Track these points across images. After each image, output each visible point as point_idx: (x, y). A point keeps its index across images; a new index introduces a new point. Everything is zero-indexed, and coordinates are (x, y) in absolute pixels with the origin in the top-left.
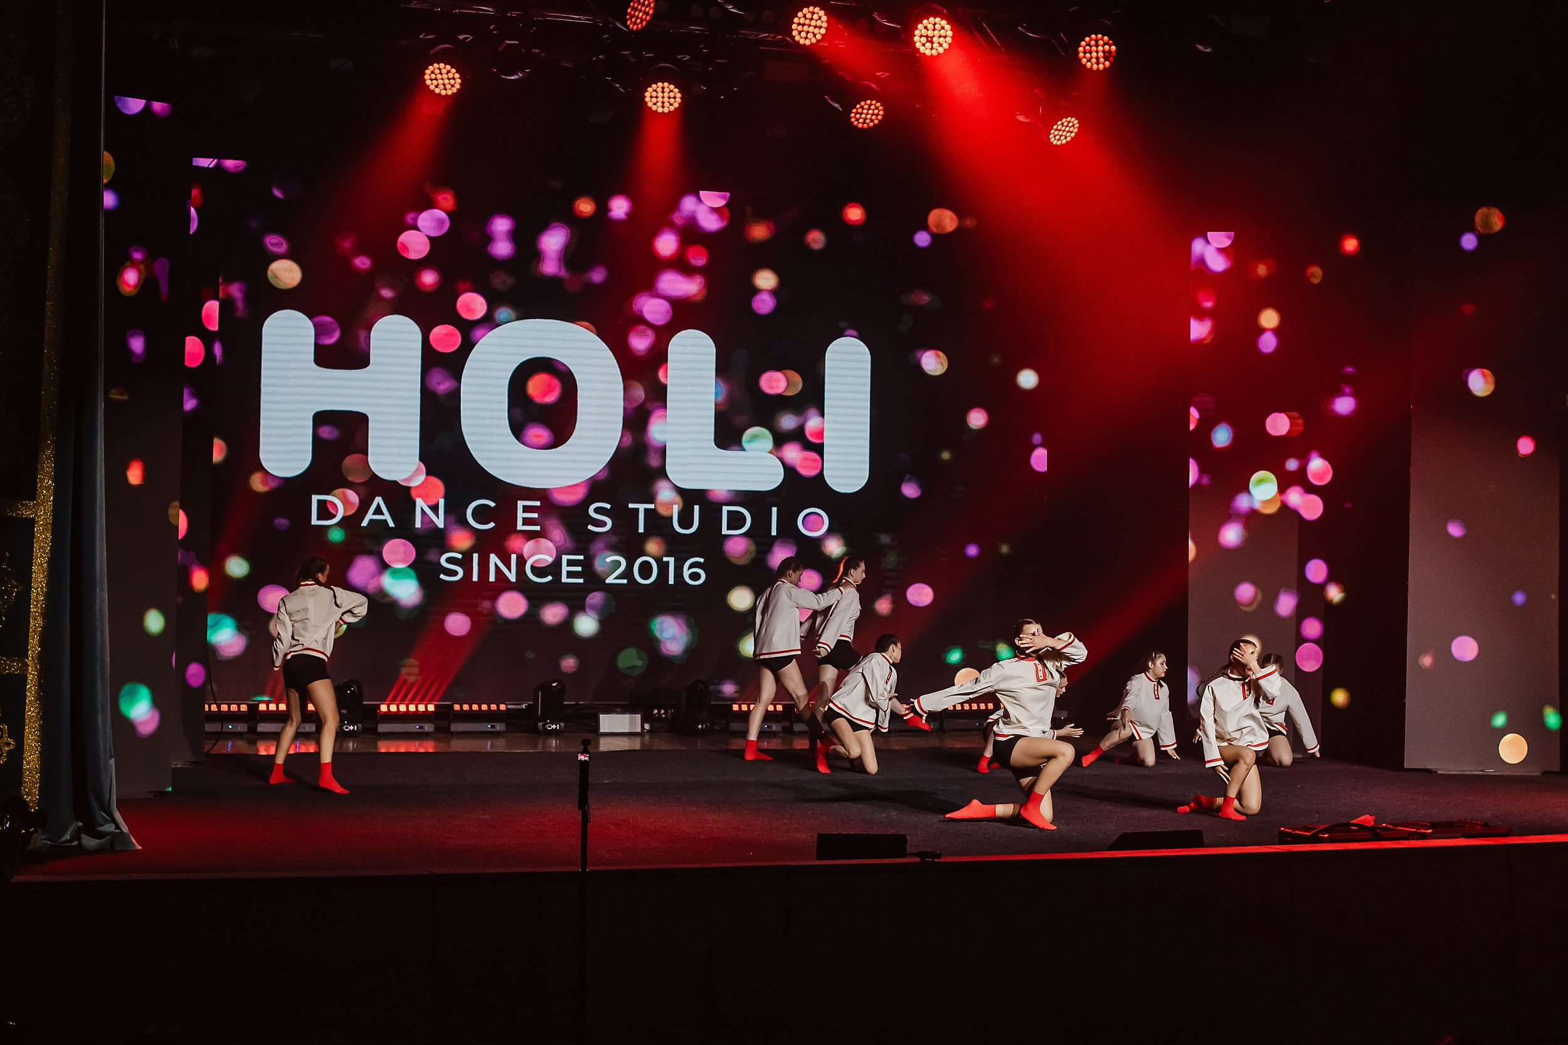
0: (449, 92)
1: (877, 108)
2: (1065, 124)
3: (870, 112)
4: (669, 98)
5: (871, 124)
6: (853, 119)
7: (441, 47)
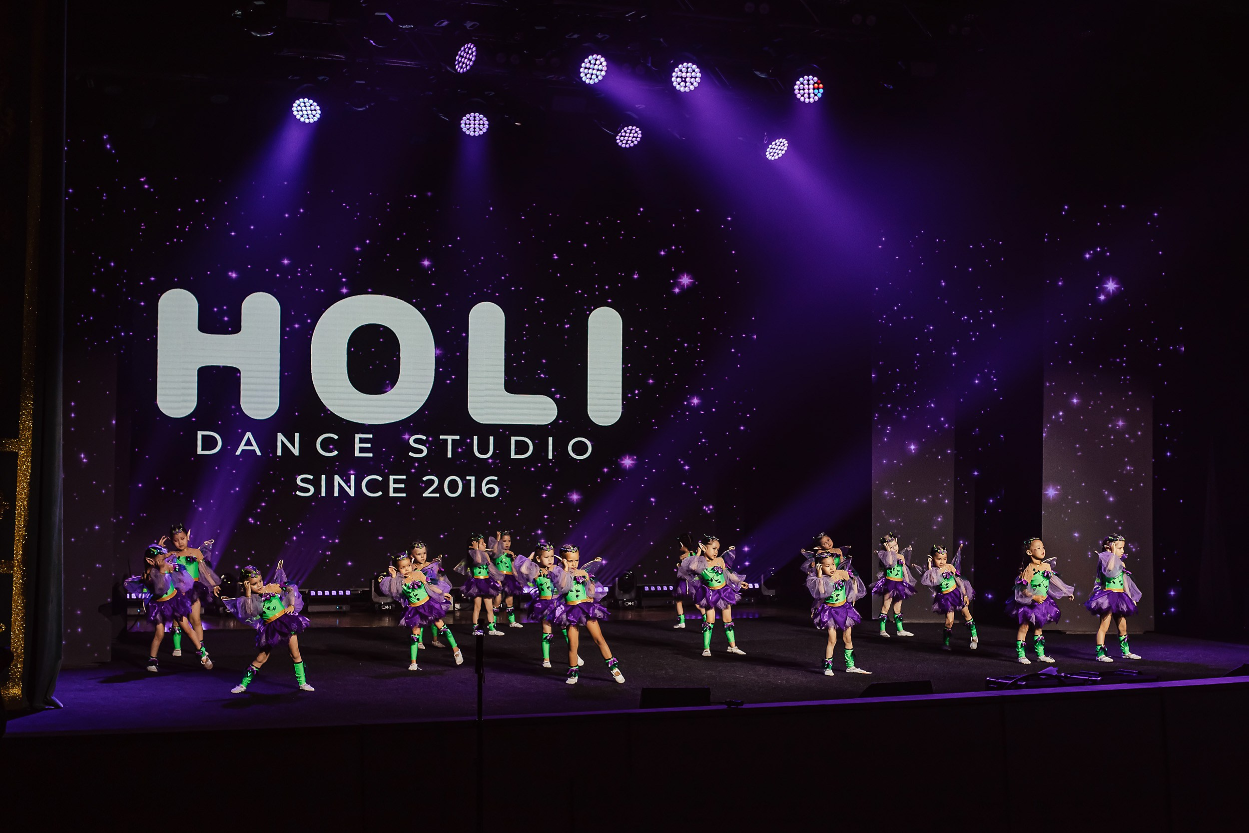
0: (312, 121)
1: (636, 132)
2: (778, 144)
3: (631, 135)
4: (479, 124)
5: (632, 145)
6: (618, 141)
7: (305, 85)
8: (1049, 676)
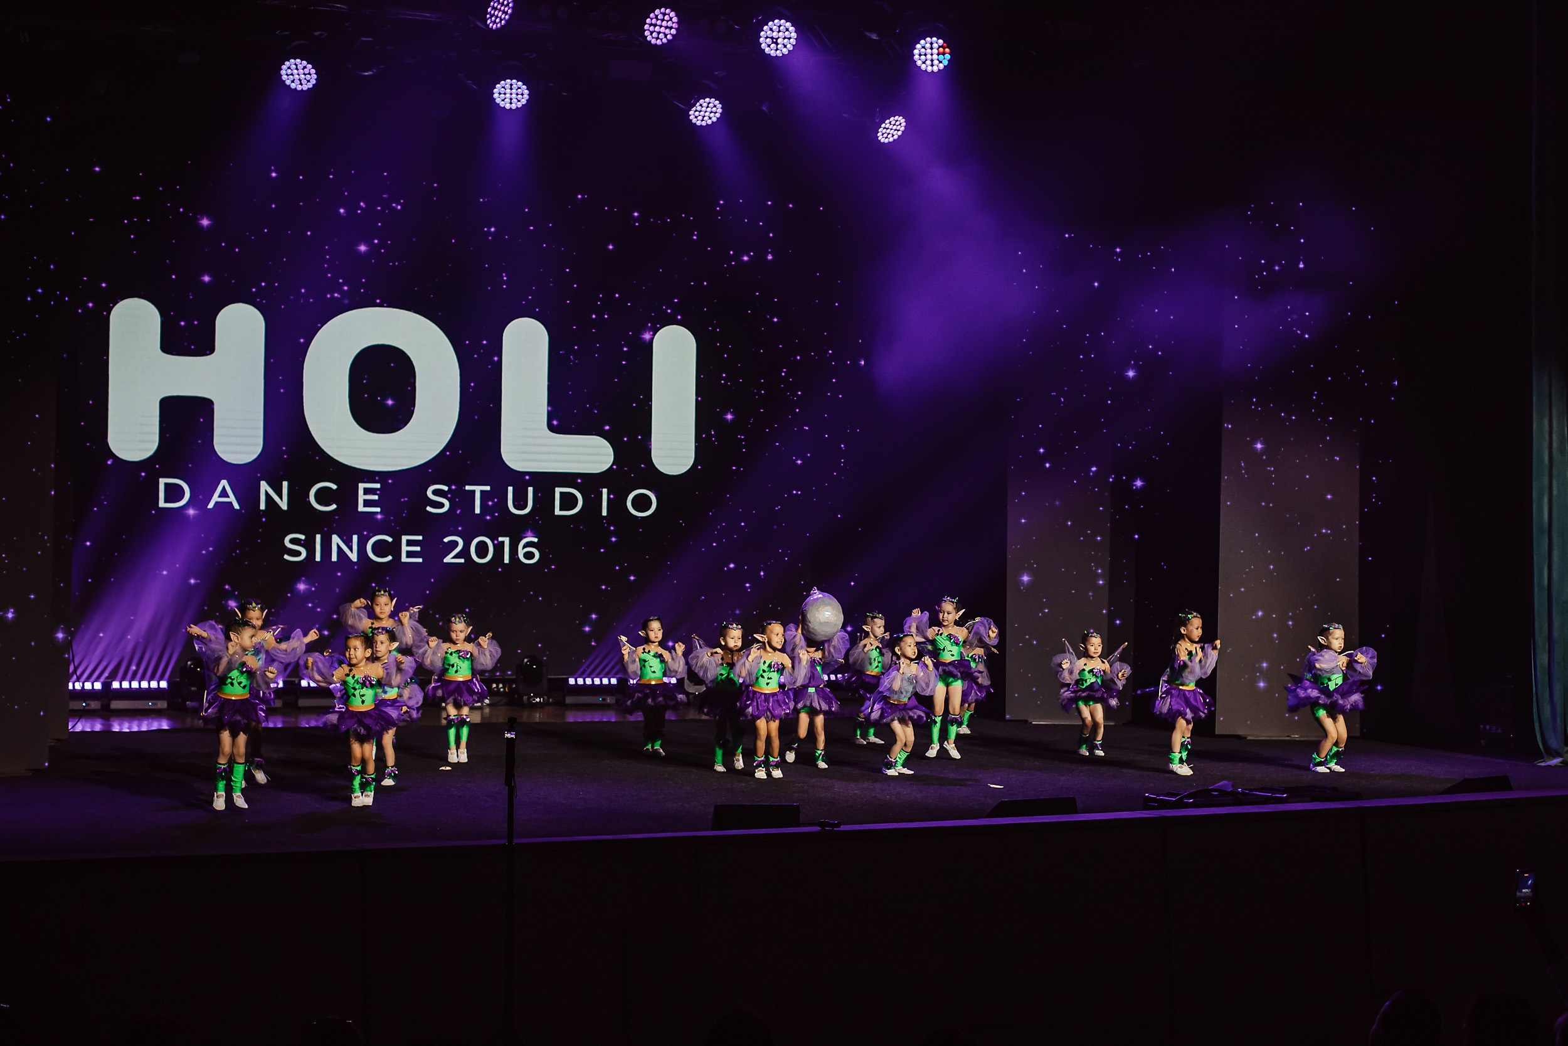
0: (305, 88)
1: (715, 106)
2: (893, 123)
3: (709, 109)
4: (517, 94)
5: (709, 122)
6: (692, 117)
7: (297, 43)
8: (1222, 792)
